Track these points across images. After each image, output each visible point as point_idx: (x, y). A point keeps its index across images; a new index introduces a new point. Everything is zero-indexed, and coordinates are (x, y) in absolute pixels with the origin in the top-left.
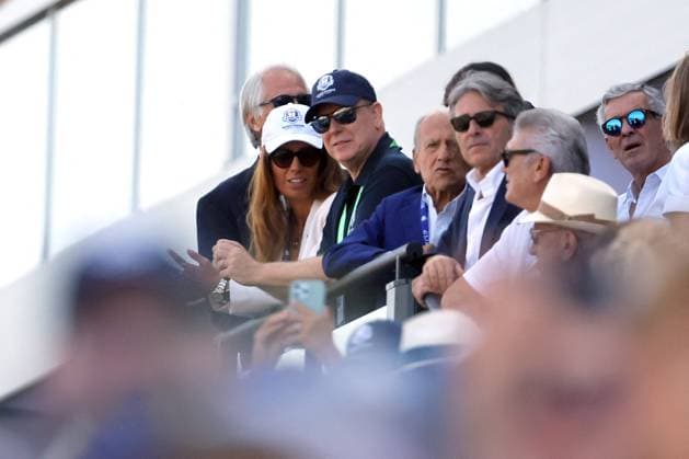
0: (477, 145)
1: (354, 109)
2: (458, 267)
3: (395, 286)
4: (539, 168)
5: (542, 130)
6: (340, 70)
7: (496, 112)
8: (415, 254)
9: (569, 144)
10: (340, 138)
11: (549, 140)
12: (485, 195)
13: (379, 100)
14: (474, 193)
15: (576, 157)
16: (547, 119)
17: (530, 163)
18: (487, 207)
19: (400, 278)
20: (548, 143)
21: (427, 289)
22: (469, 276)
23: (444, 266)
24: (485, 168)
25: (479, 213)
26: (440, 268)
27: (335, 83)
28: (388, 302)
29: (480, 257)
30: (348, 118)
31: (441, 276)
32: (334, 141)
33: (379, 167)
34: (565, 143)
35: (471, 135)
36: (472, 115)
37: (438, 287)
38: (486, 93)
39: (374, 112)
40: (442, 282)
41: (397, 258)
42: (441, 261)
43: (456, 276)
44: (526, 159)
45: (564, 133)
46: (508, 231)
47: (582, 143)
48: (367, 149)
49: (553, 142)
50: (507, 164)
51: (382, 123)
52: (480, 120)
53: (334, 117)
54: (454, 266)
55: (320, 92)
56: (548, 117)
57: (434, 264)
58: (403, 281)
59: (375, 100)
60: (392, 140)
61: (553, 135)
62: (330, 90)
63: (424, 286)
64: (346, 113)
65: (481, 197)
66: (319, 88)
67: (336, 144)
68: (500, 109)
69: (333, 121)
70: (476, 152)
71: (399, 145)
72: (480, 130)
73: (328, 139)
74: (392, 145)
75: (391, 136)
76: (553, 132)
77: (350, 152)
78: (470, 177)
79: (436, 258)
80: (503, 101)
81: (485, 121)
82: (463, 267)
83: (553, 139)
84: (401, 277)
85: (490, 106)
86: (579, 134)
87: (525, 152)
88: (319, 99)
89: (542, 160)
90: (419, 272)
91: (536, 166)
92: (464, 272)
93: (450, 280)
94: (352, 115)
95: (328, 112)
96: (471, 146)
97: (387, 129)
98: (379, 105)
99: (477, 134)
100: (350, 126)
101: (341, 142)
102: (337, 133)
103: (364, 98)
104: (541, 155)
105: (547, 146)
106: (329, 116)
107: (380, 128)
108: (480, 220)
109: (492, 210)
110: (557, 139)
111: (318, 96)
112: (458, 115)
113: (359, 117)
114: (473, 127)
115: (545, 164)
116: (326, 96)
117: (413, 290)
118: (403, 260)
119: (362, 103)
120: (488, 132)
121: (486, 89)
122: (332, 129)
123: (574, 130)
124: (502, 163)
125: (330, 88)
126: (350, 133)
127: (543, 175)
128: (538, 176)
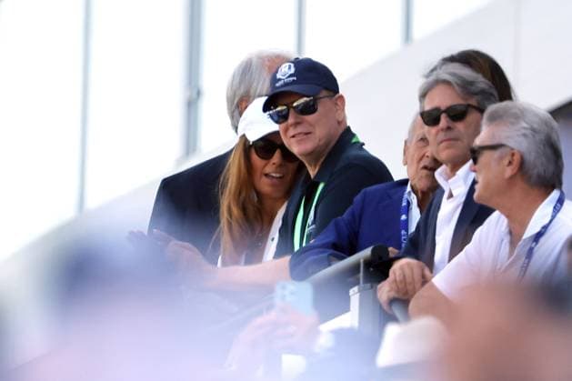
0: (449, 140)
1: (315, 101)
2: (427, 272)
3: (359, 291)
4: (510, 163)
5: (513, 124)
6: (301, 58)
7: (469, 105)
8: (380, 258)
9: (541, 137)
10: (300, 129)
11: (519, 133)
12: (454, 194)
13: (341, 91)
14: (443, 192)
15: (549, 151)
16: (518, 112)
17: (501, 158)
18: (458, 207)
19: (364, 283)
20: (519, 136)
21: (393, 294)
22: (439, 280)
23: (412, 270)
24: (455, 166)
25: (448, 213)
26: (408, 272)
27: (295, 71)
28: (351, 309)
29: (450, 260)
30: (309, 109)
31: (409, 280)
32: (292, 132)
33: (341, 164)
34: (536, 135)
35: (442, 130)
36: (443, 108)
37: (406, 293)
38: (458, 85)
39: (336, 104)
40: (410, 288)
41: (362, 261)
42: (408, 264)
43: (425, 281)
44: (496, 154)
45: (535, 126)
46: (479, 233)
47: (554, 137)
48: (327, 145)
49: (525, 135)
50: (475, 162)
51: (344, 117)
52: (451, 114)
53: (295, 108)
54: (423, 270)
55: (280, 80)
56: (519, 109)
57: (402, 268)
58: (369, 285)
59: (338, 92)
60: (354, 135)
61: (524, 128)
62: (291, 79)
63: (389, 291)
64: (306, 104)
65: (451, 196)
66: (279, 76)
67: (293, 137)
68: (473, 102)
69: (292, 111)
70: (447, 148)
71: (361, 140)
72: (452, 124)
73: (286, 130)
74: (354, 140)
75: (353, 130)
76: (525, 125)
77: (309, 145)
78: (439, 175)
79: (404, 261)
80: (476, 94)
81: (457, 114)
82: (431, 272)
83: (524, 131)
84: (366, 281)
85: (463, 99)
86: (552, 128)
87: (493, 147)
88: (279, 88)
89: (513, 155)
90: (386, 276)
91: (506, 162)
92: (433, 277)
93: (418, 285)
94: (313, 105)
95: (287, 101)
96: (441, 142)
97: (349, 123)
98: (342, 97)
99: (449, 128)
100: (310, 118)
101: (300, 134)
102: (297, 124)
103: (326, 89)
104: (512, 149)
105: (517, 139)
106: (289, 106)
107: (341, 122)
108: (450, 220)
109: (462, 210)
110: (528, 132)
111: (277, 85)
112: (427, 108)
113: (320, 109)
114: (444, 121)
115: (517, 158)
116: (286, 84)
117: (379, 295)
118: (368, 263)
119: (324, 93)
120: (460, 126)
121: (459, 82)
122: (291, 120)
123: (546, 123)
124: (471, 162)
125: (291, 76)
126: (311, 125)
127: (515, 171)
128: (509, 172)
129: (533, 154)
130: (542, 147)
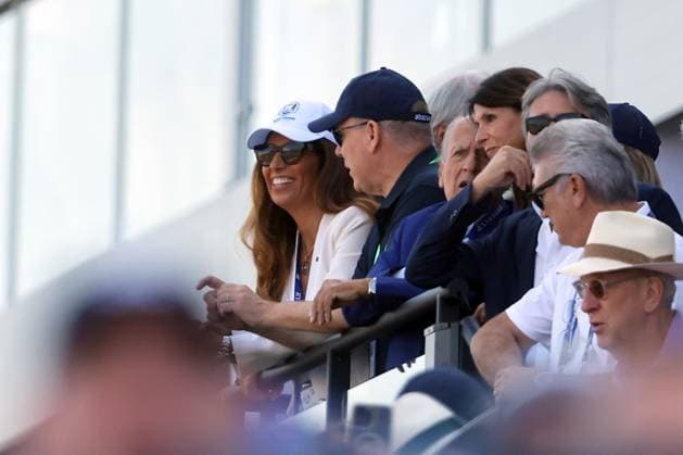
3: (436, 331)
4: (575, 190)
11: (569, 154)
15: (609, 158)
16: (559, 134)
17: (564, 190)
19: (440, 322)
20: (569, 157)
41: (438, 296)
45: (582, 139)
49: (576, 154)
76: (571, 143)
83: (573, 150)
84: (442, 321)
89: (573, 180)
91: (571, 191)
104: (570, 174)
105: (570, 161)
110: (578, 149)
115: (579, 181)
127: (583, 195)
128: (577, 200)
129: (594, 169)
130: (599, 158)
